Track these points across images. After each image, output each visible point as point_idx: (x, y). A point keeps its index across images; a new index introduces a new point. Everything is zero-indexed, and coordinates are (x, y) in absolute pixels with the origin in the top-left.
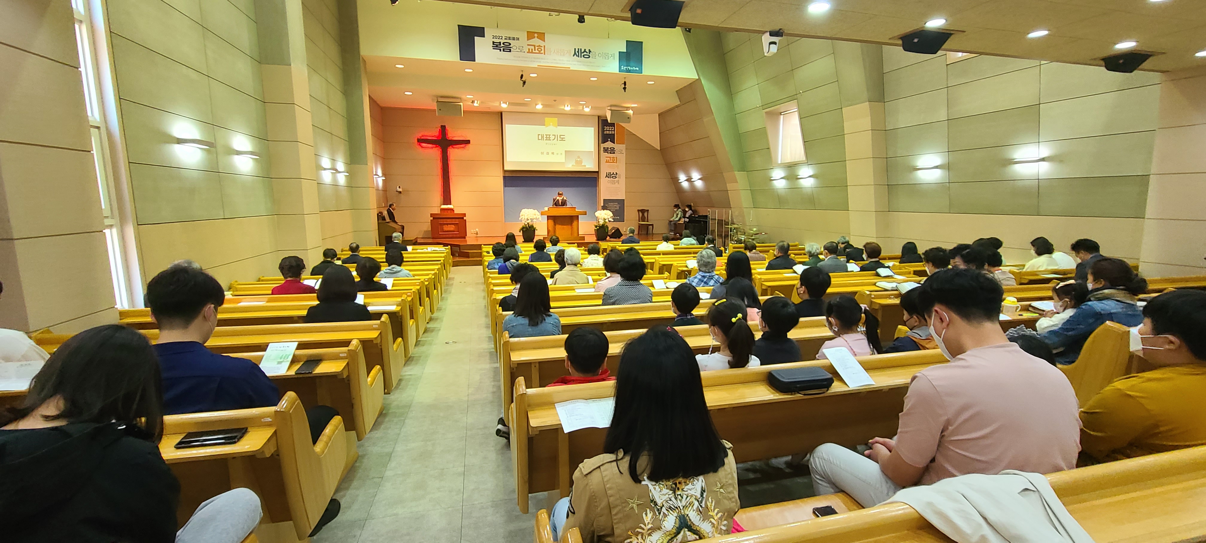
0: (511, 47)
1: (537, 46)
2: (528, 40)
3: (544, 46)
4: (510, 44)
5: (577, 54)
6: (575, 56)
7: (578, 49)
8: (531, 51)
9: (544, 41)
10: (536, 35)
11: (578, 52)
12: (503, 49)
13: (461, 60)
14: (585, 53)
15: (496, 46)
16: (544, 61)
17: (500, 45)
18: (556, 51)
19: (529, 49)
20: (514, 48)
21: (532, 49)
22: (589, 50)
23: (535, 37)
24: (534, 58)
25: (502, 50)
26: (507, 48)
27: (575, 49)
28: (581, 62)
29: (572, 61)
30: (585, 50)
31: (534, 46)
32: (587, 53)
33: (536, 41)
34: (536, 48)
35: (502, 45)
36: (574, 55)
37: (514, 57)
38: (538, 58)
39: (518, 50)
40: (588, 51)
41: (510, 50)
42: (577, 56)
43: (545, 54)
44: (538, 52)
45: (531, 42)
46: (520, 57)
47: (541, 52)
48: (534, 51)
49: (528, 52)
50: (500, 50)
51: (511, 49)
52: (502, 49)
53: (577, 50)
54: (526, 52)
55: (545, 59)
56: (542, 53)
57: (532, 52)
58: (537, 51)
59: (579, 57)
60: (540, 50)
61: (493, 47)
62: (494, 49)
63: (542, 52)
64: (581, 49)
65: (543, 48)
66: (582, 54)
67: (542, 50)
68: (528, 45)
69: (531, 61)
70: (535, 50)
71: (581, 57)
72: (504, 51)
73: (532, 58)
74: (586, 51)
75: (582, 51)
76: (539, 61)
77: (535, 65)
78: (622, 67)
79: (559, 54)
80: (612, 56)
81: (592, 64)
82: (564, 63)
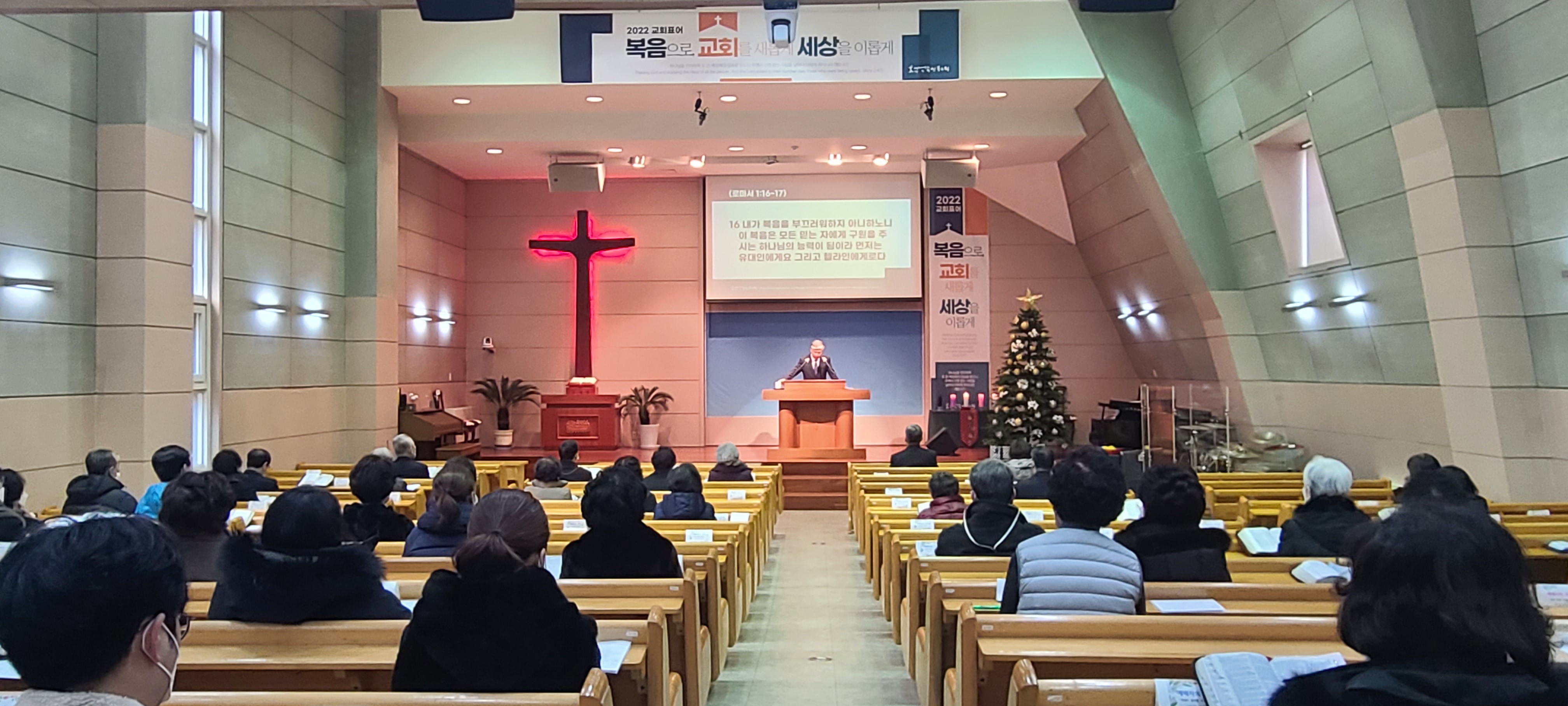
0: (665, 48)
1: (720, 41)
2: (701, 30)
3: (736, 40)
4: (663, 42)
5: (807, 48)
6: (803, 52)
7: (810, 39)
8: (706, 51)
9: (735, 28)
10: (718, 19)
11: (810, 44)
12: (649, 53)
13: (563, 81)
14: (825, 46)
15: (635, 48)
16: (735, 69)
17: (643, 45)
18: (760, 48)
19: (703, 48)
20: (672, 48)
21: (709, 49)
22: (835, 38)
23: (715, 23)
24: (713, 65)
25: (646, 55)
26: (657, 50)
28: (815, 64)
29: (795, 66)
30: (825, 38)
31: (715, 40)
32: (830, 44)
33: (719, 31)
34: (719, 44)
35: (647, 45)
36: (799, 53)
37: (672, 66)
38: (721, 65)
39: (679, 52)
40: (832, 42)
41: (664, 53)
42: (806, 53)
43: (736, 55)
44: (722, 52)
45: (708, 33)
46: (682, 66)
47: (729, 52)
48: (712, 52)
49: (700, 55)
50: (643, 55)
51: (666, 50)
52: (646, 52)
53: (807, 41)
54: (696, 55)
55: (736, 65)
56: (731, 54)
57: (709, 54)
58: (719, 51)
59: (810, 54)
60: (726, 48)
61: (628, 50)
62: (629, 54)
64: (816, 39)
65: (732, 44)
66: (819, 49)
67: (729, 47)
68: (702, 40)
69: (707, 72)
70: (715, 49)
71: (816, 54)
72: (650, 56)
73: (708, 65)
74: (828, 40)
75: (819, 42)
76: (727, 72)
77: (715, 79)
78: (911, 68)
79: (768, 52)
80: (886, 47)
81: (840, 68)
82: (778, 71)
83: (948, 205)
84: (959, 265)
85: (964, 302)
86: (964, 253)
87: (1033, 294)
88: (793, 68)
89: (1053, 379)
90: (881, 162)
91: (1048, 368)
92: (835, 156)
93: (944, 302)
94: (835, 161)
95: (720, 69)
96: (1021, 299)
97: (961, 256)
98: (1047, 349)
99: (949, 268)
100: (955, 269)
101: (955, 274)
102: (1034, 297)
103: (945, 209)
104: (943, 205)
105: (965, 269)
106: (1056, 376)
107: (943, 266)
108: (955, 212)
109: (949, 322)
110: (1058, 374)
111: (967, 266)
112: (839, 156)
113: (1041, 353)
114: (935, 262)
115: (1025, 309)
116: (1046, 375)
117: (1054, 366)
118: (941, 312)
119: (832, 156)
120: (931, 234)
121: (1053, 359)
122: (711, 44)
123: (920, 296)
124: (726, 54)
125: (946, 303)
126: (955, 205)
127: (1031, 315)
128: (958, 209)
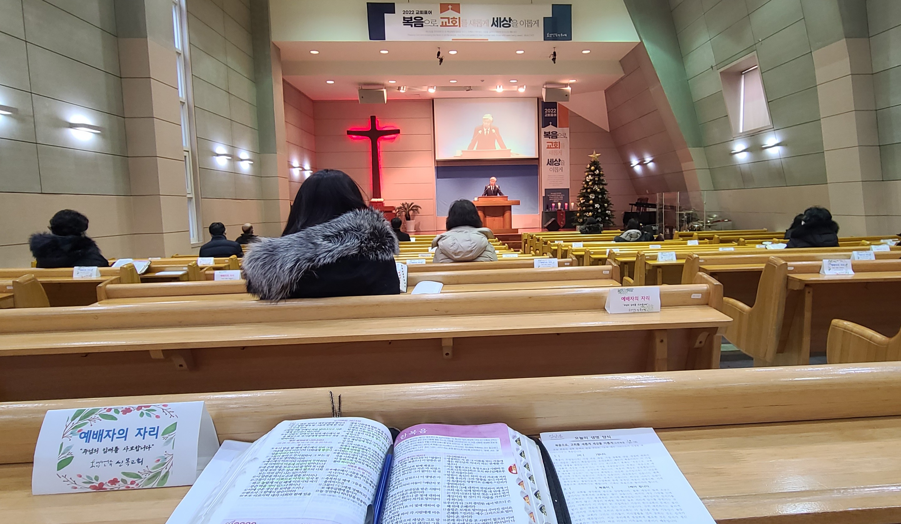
0: (423, 22)
1: (451, 19)
2: (441, 13)
3: (459, 18)
4: (422, 19)
5: (496, 23)
6: (494, 25)
7: (497, 18)
8: (444, 24)
9: (459, 13)
10: (450, 7)
11: (497, 21)
12: (415, 25)
13: (370, 39)
14: (505, 22)
15: (407, 22)
16: (459, 34)
17: (412, 20)
18: (472, 22)
19: (442, 22)
20: (426, 22)
21: (446, 22)
22: (510, 18)
23: (449, 9)
24: (448, 31)
26: (419, 23)
27: (494, 19)
28: (500, 32)
29: (490, 32)
30: (505, 18)
31: (448, 18)
32: (507, 21)
33: (450, 14)
34: (451, 20)
35: (413, 20)
36: (492, 26)
37: (427, 32)
38: (452, 32)
39: (430, 24)
40: (508, 20)
41: (422, 25)
42: (496, 26)
43: (460, 26)
44: (452, 24)
45: (445, 14)
46: (432, 32)
47: (456, 25)
48: (448, 24)
49: (441, 26)
50: (412, 26)
51: (424, 24)
52: (413, 24)
53: (495, 19)
54: (439, 26)
55: (460, 32)
56: (457, 26)
57: (446, 26)
58: (451, 24)
59: (498, 27)
60: (454, 22)
61: (403, 22)
62: (404, 25)
63: (458, 24)
64: (500, 18)
65: (458, 20)
66: (502, 24)
67: (456, 23)
68: (441, 18)
69: (445, 35)
70: (449, 23)
71: (500, 27)
72: (415, 26)
73: (445, 32)
74: (506, 19)
75: (502, 20)
76: (455, 35)
77: (449, 39)
78: (548, 34)
79: (476, 25)
80: (535, 23)
81: (513, 34)
82: (481, 35)
83: (550, 113)
84: (556, 142)
85: (558, 160)
86: (558, 136)
87: (596, 153)
88: (489, 34)
89: (606, 194)
90: (522, 90)
91: (603, 188)
92: (500, 86)
93: (548, 160)
94: (500, 90)
95: (452, 34)
96: (591, 156)
97: (557, 138)
98: (603, 180)
99: (551, 144)
100: (553, 144)
101: (554, 147)
102: (597, 155)
103: (549, 115)
104: (548, 113)
105: (558, 144)
106: (606, 192)
107: (548, 142)
108: (554, 117)
109: (551, 169)
110: (608, 192)
111: (559, 142)
112: (501, 87)
113: (600, 182)
114: (544, 140)
115: (592, 160)
116: (603, 192)
117: (605, 187)
118: (547, 165)
119: (498, 87)
120: (542, 127)
121: (605, 184)
122: (447, 20)
123: (538, 157)
124: (454, 26)
125: (550, 160)
126: (554, 113)
127: (595, 163)
128: (555, 115)
